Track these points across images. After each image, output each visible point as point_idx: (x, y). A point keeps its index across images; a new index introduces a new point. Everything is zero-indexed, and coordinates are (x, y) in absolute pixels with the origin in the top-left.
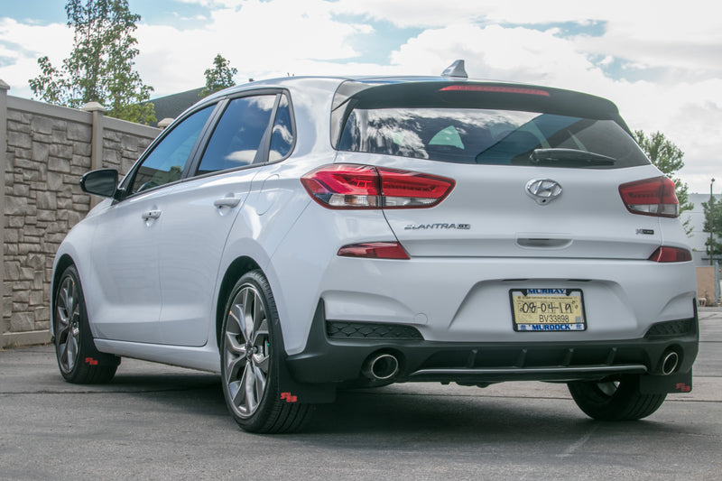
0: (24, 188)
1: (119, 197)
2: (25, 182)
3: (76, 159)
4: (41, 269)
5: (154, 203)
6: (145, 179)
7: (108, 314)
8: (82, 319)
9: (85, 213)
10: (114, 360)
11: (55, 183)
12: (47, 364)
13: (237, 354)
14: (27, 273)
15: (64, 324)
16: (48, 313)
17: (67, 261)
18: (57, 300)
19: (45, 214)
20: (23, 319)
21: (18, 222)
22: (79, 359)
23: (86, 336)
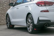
0: (2, 6)
1: (14, 6)
3: (8, 2)
6: (17, 4)
7: (13, 20)
8: (10, 21)
9: (9, 8)
10: (14, 26)
11: (6, 5)
12: (6, 27)
13: (29, 24)
14: (3, 16)
15: (7, 22)
17: (7, 14)
18: (6, 19)
20: (2, 21)
21: (1, 10)
23: (10, 23)
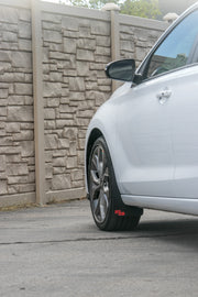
0: (58, 76)
1: (137, 81)
2: (59, 70)
3: (99, 50)
4: (74, 140)
5: (166, 85)
6: (156, 66)
7: (132, 176)
8: (111, 180)
9: (110, 92)
10: (138, 211)
11: (83, 70)
12: (83, 216)
14: (64, 143)
15: (97, 184)
16: (82, 174)
17: (96, 134)
18: (90, 164)
19: (76, 96)
20: (62, 180)
21: (55, 102)
22: (110, 212)
23: (115, 193)
